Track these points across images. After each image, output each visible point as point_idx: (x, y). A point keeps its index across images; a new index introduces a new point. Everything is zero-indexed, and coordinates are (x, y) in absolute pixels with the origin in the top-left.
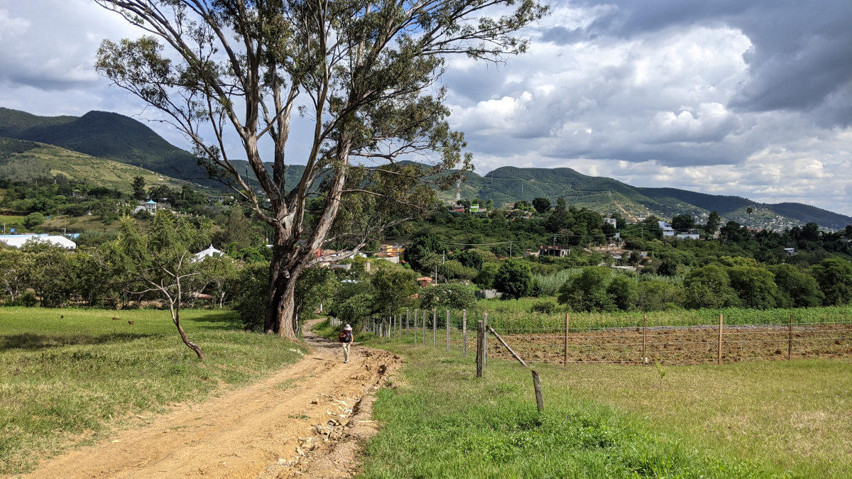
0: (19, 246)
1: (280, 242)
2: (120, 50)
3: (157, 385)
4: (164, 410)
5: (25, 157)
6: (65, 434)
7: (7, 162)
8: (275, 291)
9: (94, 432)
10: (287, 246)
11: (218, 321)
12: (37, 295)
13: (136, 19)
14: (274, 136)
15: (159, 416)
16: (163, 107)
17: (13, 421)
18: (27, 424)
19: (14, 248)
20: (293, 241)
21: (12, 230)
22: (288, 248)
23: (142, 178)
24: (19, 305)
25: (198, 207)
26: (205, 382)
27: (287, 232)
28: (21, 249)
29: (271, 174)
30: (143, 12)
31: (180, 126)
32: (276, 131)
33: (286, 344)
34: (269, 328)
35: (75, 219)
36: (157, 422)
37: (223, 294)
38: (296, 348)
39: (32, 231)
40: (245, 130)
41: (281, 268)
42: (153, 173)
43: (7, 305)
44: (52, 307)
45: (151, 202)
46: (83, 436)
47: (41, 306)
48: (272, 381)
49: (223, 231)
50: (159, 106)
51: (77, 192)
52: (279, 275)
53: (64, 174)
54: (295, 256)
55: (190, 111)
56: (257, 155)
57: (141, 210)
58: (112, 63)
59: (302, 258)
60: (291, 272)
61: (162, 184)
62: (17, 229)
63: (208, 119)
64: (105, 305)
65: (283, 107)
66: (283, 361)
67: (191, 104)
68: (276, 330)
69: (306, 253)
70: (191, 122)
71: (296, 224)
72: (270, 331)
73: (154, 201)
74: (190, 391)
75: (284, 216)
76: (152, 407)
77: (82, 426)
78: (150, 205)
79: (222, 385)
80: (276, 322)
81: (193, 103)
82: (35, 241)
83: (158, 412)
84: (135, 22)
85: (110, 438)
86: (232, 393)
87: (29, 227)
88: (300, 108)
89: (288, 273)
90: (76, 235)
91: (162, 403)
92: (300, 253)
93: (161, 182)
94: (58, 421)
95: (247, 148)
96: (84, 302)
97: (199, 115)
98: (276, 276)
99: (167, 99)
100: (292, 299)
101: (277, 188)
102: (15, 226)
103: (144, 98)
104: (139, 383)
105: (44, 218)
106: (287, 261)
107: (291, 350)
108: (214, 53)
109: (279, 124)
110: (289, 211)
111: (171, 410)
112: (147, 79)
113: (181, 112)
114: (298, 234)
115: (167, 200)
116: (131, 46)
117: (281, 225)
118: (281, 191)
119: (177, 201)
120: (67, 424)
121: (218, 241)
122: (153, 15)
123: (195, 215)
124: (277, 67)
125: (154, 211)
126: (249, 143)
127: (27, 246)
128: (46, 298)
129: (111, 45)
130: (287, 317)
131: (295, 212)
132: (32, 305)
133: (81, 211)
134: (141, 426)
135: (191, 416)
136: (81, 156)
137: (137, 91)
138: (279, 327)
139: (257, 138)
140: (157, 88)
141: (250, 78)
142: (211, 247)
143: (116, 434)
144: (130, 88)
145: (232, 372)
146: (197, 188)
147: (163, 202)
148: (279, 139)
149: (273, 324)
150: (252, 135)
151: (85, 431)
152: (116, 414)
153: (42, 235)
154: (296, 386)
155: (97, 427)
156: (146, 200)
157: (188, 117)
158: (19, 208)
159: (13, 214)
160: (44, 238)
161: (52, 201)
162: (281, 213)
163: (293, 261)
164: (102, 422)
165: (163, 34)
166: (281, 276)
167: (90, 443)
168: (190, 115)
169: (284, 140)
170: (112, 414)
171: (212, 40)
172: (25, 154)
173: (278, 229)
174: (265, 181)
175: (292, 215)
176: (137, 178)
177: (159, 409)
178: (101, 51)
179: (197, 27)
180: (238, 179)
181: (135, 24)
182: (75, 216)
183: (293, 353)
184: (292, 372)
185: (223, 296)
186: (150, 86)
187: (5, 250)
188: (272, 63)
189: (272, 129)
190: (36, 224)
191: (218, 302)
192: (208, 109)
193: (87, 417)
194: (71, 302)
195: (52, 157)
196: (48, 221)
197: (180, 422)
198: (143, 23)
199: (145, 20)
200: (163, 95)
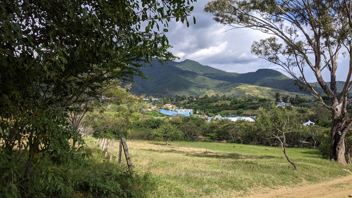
0: (235, 121)
1: (335, 117)
2: (260, 44)
3: (273, 177)
4: (275, 188)
5: (236, 89)
6: (233, 191)
7: (231, 91)
8: (334, 141)
9: (244, 192)
10: (339, 120)
11: (313, 154)
12: (241, 139)
13: (265, 30)
14: (330, 69)
15: (272, 190)
16: (277, 63)
17: (215, 183)
18: (220, 184)
19: (233, 122)
20: (342, 117)
21: (233, 115)
22: (340, 120)
23: (278, 93)
24: (235, 143)
25: (303, 103)
26: (297, 179)
27: (339, 113)
28: (236, 122)
29: (329, 86)
30: (268, 27)
31: (285, 70)
32: (331, 66)
33: (341, 166)
34: (332, 158)
35: (254, 111)
36: (271, 193)
37: (315, 142)
38: (347, 169)
39: (239, 116)
40: (315, 67)
41: (337, 130)
42: (283, 91)
43: (231, 142)
44: (246, 144)
45: (283, 103)
46: (240, 193)
47: (243, 143)
48: (331, 183)
49: (314, 114)
50: (275, 63)
51: (255, 100)
52: (335, 133)
53: (250, 94)
54: (343, 124)
55: (289, 63)
56: (321, 78)
57: (279, 106)
58: (257, 50)
59: (347, 125)
60: (342, 132)
61: (287, 95)
62: (234, 115)
63: (296, 65)
64: (266, 144)
65: (334, 54)
66: (339, 174)
67: (289, 60)
68: (336, 159)
69: (349, 123)
70: (289, 68)
71: (343, 109)
72: (333, 160)
73: (284, 102)
74: (288, 182)
75: (337, 105)
76: (270, 186)
77: (240, 189)
78: (282, 104)
79: (304, 181)
80: (335, 155)
81: (290, 60)
82: (240, 119)
83: (272, 188)
84: (265, 32)
85: (250, 195)
86: (308, 185)
87: (239, 114)
88: (343, 54)
89: (340, 132)
90: (255, 117)
91: (274, 185)
92: (346, 123)
93: (287, 94)
94: (231, 185)
95: (316, 75)
96: (258, 143)
97: (292, 64)
98: (334, 134)
99: (279, 60)
100: (344, 145)
101: (332, 92)
102: (234, 114)
103: (269, 61)
104: (266, 175)
105: (243, 111)
106: (339, 126)
107: (344, 169)
108: (297, 37)
109: (332, 62)
110: (339, 103)
111: (278, 189)
112: (270, 53)
113: (285, 64)
114: (344, 114)
115: (289, 102)
116: (264, 41)
117: (335, 110)
118: (334, 93)
119: (294, 102)
120: (234, 187)
121: (312, 118)
122: (272, 27)
123: (302, 107)
124: (329, 37)
125: (284, 106)
126: (317, 73)
127: (237, 121)
128: (244, 141)
129: (256, 43)
130: (341, 153)
131: (342, 103)
132: (240, 143)
133: (256, 108)
134: (264, 193)
135: (286, 192)
136: (256, 87)
137: (267, 59)
138: (337, 158)
139: (321, 70)
140: (274, 56)
141: (316, 45)
142: (309, 121)
143: (253, 194)
144: (264, 58)
145: (310, 176)
146: (302, 96)
147: (288, 102)
148: (332, 70)
149: (334, 156)
150: (319, 69)
151: (241, 191)
152: (254, 186)
153: (242, 117)
154: (342, 187)
155: (246, 190)
156: (281, 102)
157: (288, 66)
158: (235, 107)
159: (233, 110)
160: (243, 118)
161: (246, 104)
162: (335, 104)
163: (342, 126)
164: (248, 189)
165: (277, 34)
166: (337, 134)
167: (241, 196)
168: (289, 65)
169: (335, 70)
170: (252, 186)
171: (296, 32)
172: (237, 88)
173: (333, 111)
174: (326, 90)
175: (341, 105)
176: (277, 93)
177: (272, 187)
178: (253, 46)
179: (289, 28)
180: (312, 89)
181: (265, 33)
182: (254, 110)
183: (345, 171)
184: (342, 180)
185: (315, 143)
186: (271, 56)
187: (230, 123)
188: (326, 36)
189: (329, 66)
190: (241, 113)
191: (313, 145)
192: (296, 61)
193: (242, 185)
194: (253, 143)
195: (245, 88)
196: (245, 112)
197: (280, 194)
198: (268, 32)
199: (269, 30)
200: (277, 58)
